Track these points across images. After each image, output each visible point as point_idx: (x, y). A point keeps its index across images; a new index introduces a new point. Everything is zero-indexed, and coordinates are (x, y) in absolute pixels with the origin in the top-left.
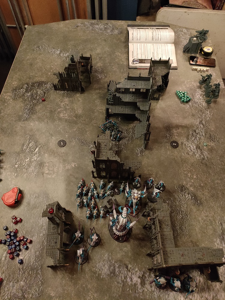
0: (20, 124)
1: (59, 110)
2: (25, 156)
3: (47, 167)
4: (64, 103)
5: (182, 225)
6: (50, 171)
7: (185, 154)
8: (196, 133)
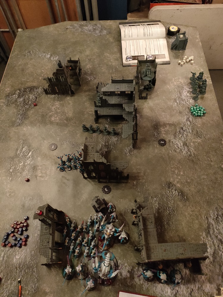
0: (14, 129)
1: (50, 114)
2: (19, 161)
3: (40, 170)
4: (55, 107)
5: (169, 221)
6: (43, 174)
7: (173, 151)
8: (183, 130)
